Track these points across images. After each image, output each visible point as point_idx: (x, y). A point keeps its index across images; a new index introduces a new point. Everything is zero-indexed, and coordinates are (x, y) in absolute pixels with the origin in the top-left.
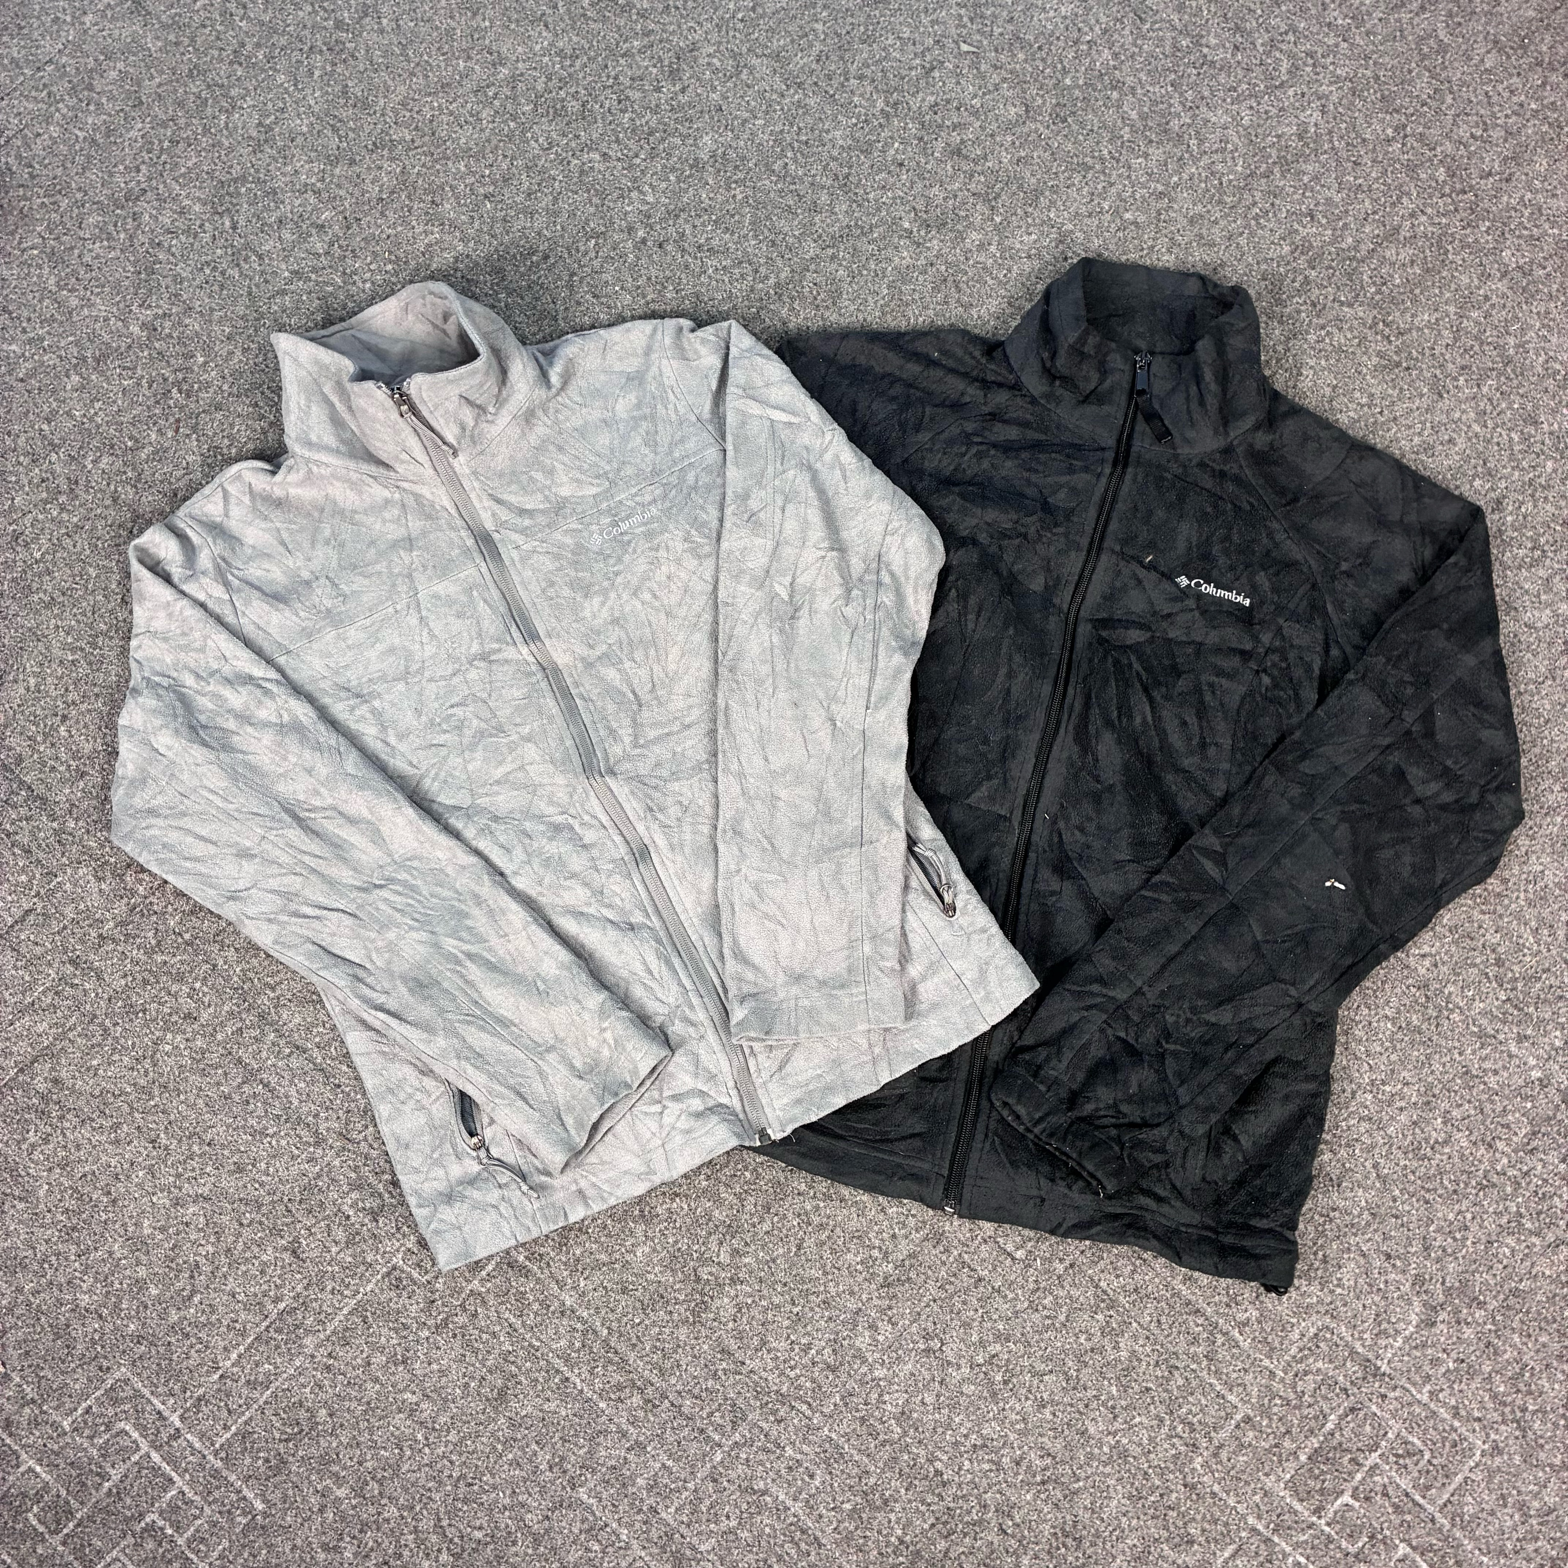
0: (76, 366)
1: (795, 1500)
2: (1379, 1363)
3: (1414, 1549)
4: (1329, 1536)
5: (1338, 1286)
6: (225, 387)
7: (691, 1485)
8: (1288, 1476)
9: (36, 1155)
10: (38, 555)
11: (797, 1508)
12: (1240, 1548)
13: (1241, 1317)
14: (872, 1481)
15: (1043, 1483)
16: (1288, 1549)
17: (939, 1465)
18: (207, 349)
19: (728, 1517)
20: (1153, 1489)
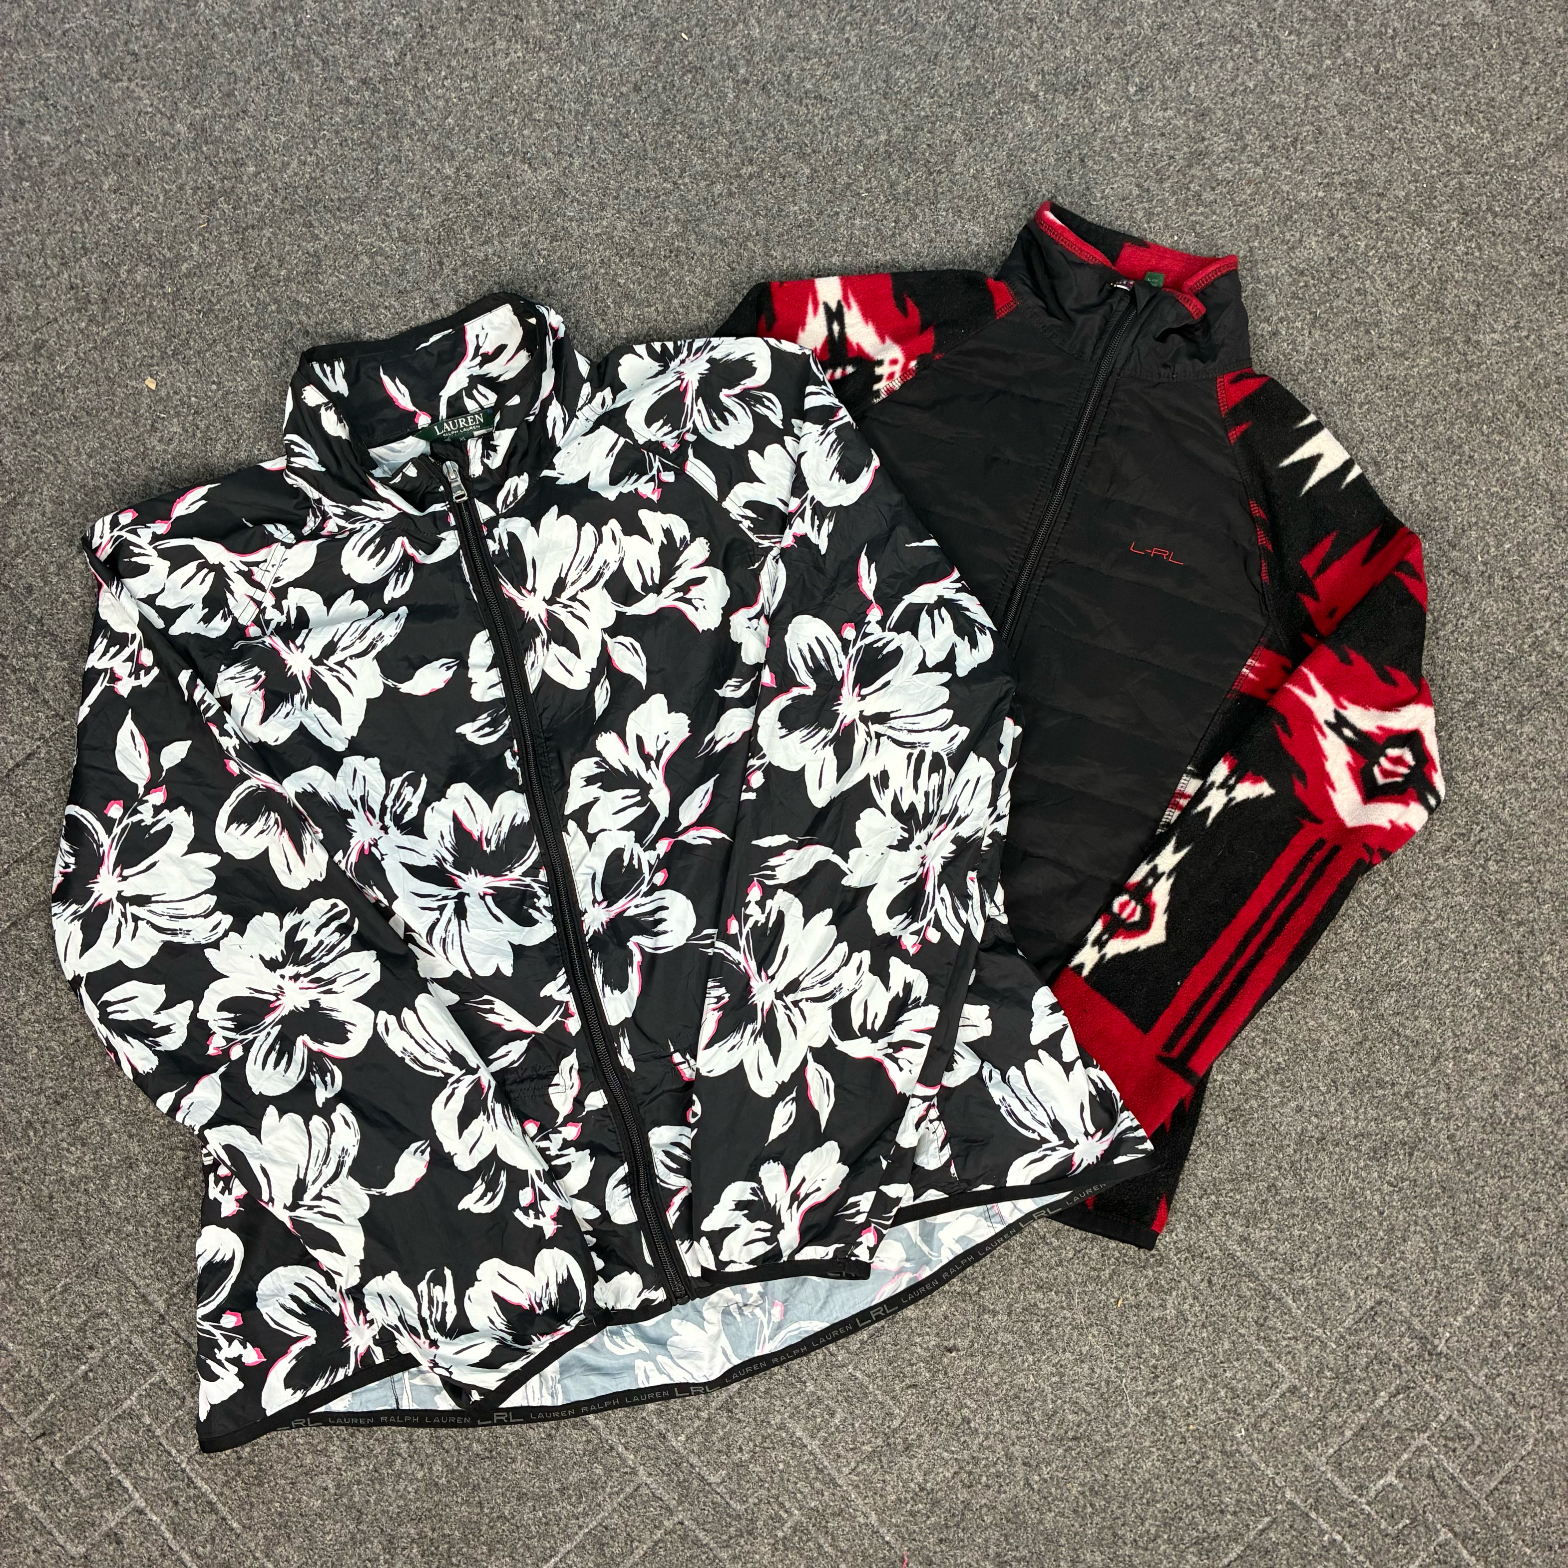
0: (115, 164)
1: (813, 1437)
2: (1436, 1342)
3: (1456, 1535)
4: (1369, 1515)
5: (1400, 1259)
6: (277, 202)
7: (704, 1414)
8: (1331, 1451)
9: (26, 1014)
10: (61, 369)
11: (814, 1445)
12: (1274, 1521)
13: (1297, 1283)
14: (896, 1423)
15: (1075, 1438)
16: (1325, 1526)
17: (965, 1412)
18: (260, 159)
19: (741, 1450)
20: (1190, 1455)
